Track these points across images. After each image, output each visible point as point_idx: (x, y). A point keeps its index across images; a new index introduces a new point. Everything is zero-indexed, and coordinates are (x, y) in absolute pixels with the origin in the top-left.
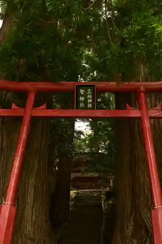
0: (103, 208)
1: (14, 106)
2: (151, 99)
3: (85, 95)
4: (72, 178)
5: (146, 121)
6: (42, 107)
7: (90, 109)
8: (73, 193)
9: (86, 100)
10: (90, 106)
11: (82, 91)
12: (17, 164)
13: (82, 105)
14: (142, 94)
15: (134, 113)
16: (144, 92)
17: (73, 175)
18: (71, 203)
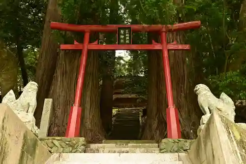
0: (140, 122)
1: (76, 43)
2: (173, 35)
3: (124, 34)
4: (113, 99)
5: (165, 52)
6: (95, 43)
7: (128, 44)
8: (114, 111)
9: (125, 37)
10: (127, 42)
11: (122, 32)
12: (80, 81)
13: (122, 41)
14: (164, 34)
15: (158, 47)
16: (165, 32)
17: (115, 97)
18: (113, 119)
